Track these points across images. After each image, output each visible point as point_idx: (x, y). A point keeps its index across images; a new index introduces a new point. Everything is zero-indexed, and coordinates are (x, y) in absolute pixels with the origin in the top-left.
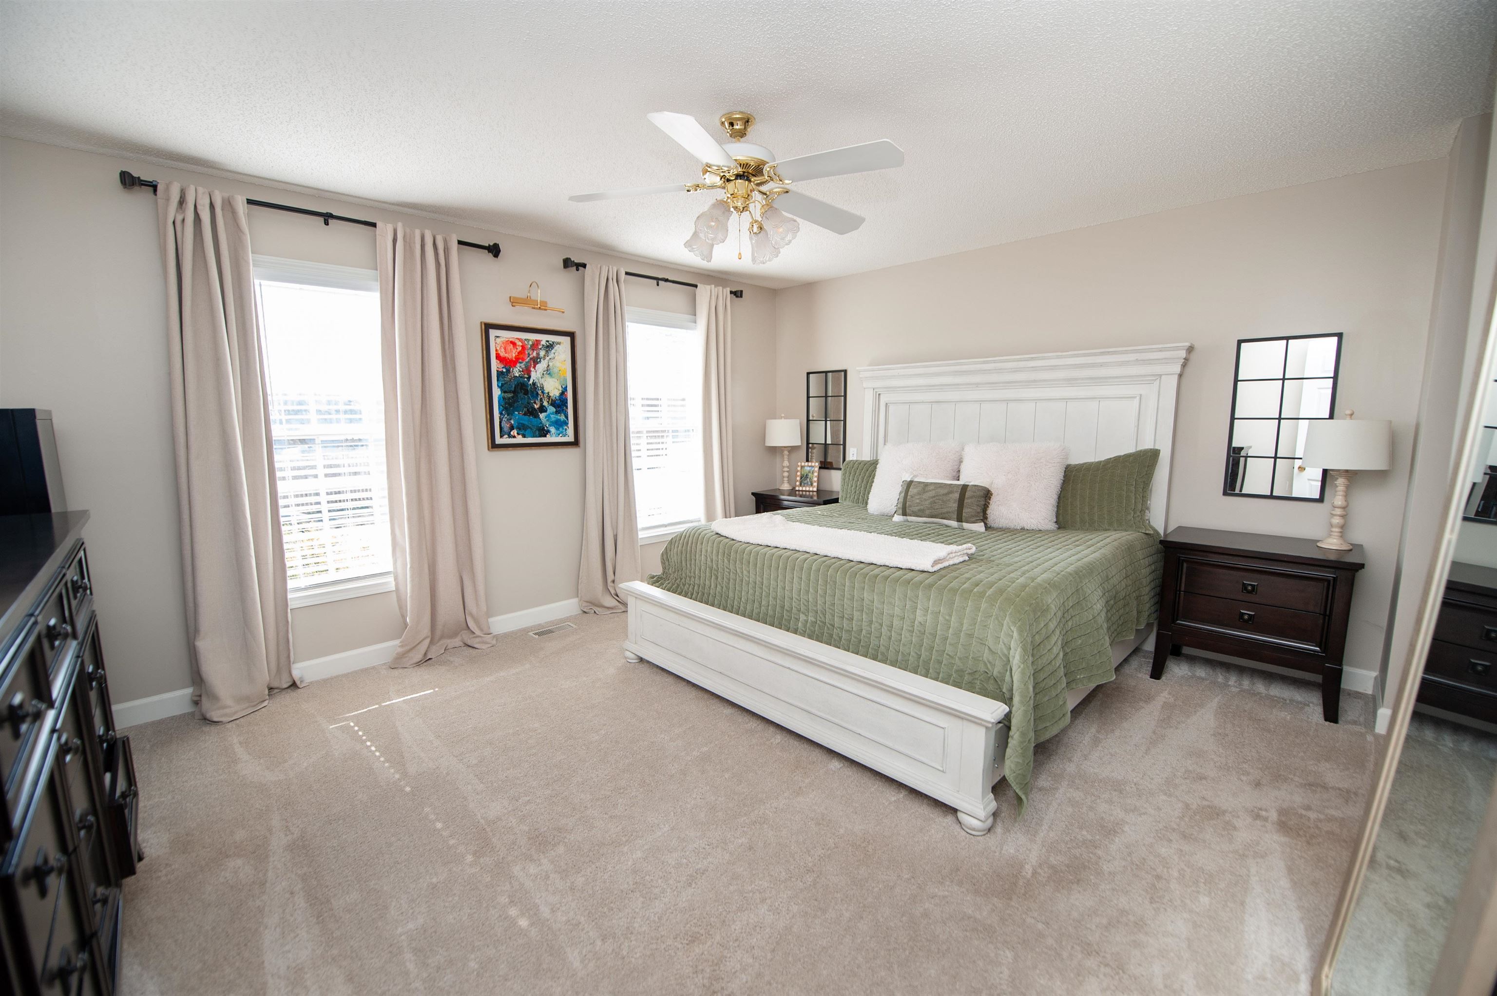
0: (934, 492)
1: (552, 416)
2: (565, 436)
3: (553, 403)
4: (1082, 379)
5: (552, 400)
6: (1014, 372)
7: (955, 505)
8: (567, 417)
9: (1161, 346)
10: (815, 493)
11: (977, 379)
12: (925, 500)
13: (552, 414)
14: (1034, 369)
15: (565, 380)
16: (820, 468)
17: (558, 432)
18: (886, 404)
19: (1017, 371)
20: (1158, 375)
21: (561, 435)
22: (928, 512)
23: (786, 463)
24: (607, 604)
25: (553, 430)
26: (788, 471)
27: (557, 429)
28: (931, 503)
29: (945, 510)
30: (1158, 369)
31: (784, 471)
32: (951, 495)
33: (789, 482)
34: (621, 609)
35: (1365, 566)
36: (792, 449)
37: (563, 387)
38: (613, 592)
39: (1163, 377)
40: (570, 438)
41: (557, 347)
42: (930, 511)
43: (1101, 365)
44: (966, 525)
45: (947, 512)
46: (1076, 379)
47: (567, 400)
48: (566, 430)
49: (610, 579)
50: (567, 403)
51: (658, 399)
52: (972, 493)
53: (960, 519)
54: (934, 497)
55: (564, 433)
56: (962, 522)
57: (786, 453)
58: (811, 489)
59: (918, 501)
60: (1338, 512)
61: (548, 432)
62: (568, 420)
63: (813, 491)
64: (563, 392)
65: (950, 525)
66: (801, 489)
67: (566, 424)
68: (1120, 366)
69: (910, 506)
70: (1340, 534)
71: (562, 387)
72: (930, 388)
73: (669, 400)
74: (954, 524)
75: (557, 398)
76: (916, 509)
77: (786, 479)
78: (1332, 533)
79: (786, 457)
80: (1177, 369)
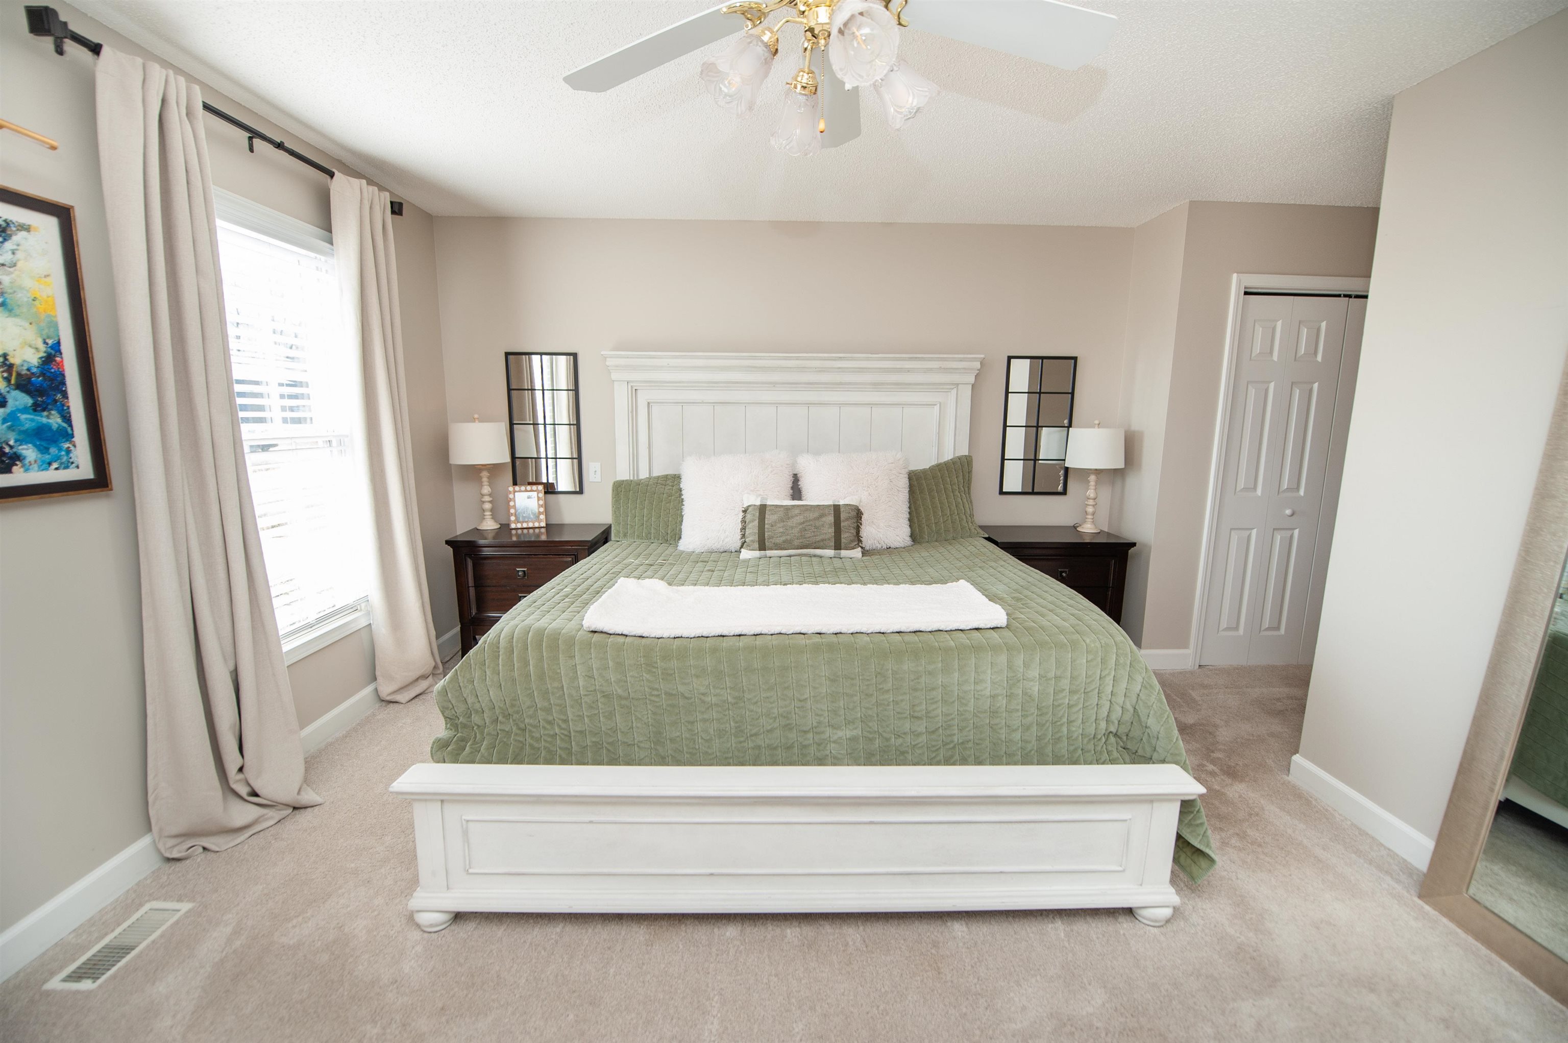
0: (802, 517)
1: (23, 417)
2: (67, 467)
3: (24, 383)
4: (888, 384)
5: (19, 375)
6: (820, 371)
7: (832, 530)
8: (67, 419)
9: (962, 356)
10: (543, 530)
11: (776, 377)
12: (792, 528)
13: (24, 410)
14: (841, 370)
15: (54, 325)
16: (545, 493)
17: (47, 457)
18: (649, 403)
19: (824, 371)
20: (955, 384)
21: (55, 465)
22: (796, 543)
23: (486, 490)
24: (239, 822)
25: (29, 452)
26: (490, 502)
27: (44, 450)
28: (801, 531)
29: (818, 538)
30: (956, 378)
31: (484, 502)
32: (824, 519)
33: (494, 517)
34: (272, 818)
35: (1137, 545)
36: (494, 469)
37: (50, 342)
38: (243, 791)
39: (960, 385)
40: (84, 469)
41: (19, 237)
42: (801, 541)
43: (909, 371)
44: (844, 553)
45: (823, 540)
46: (883, 384)
47: (63, 376)
48: (68, 451)
49: (232, 766)
50: (63, 383)
51: (257, 383)
52: (847, 515)
53: (838, 547)
54: (803, 523)
55: (65, 459)
56: (840, 549)
57: (485, 474)
58: (537, 525)
59: (781, 530)
60: (1091, 502)
61: (16, 458)
62: (71, 426)
63: (540, 528)
64: (52, 355)
65: (823, 555)
66: (519, 526)
67: (69, 436)
68: (925, 372)
69: (771, 537)
70: (1092, 520)
71: (45, 343)
72: (713, 385)
73: (281, 385)
74: (830, 553)
75: (34, 370)
76: (779, 540)
77: (488, 513)
78: (1087, 520)
79: (485, 480)
80: (972, 379)
